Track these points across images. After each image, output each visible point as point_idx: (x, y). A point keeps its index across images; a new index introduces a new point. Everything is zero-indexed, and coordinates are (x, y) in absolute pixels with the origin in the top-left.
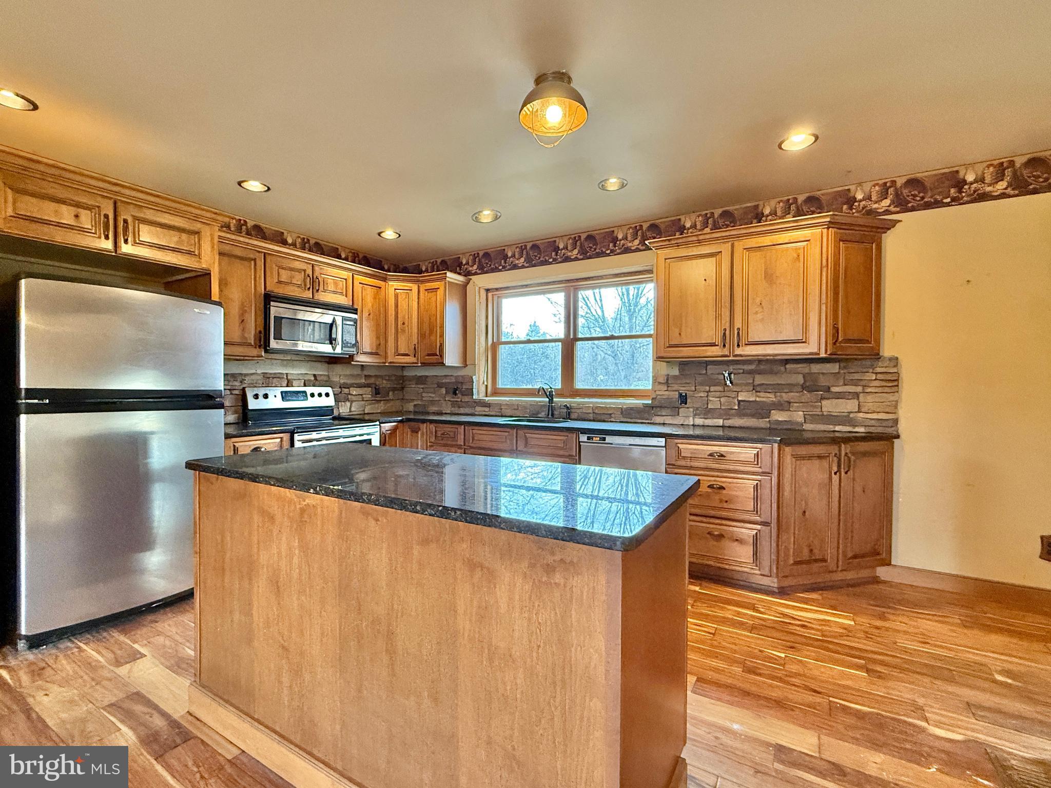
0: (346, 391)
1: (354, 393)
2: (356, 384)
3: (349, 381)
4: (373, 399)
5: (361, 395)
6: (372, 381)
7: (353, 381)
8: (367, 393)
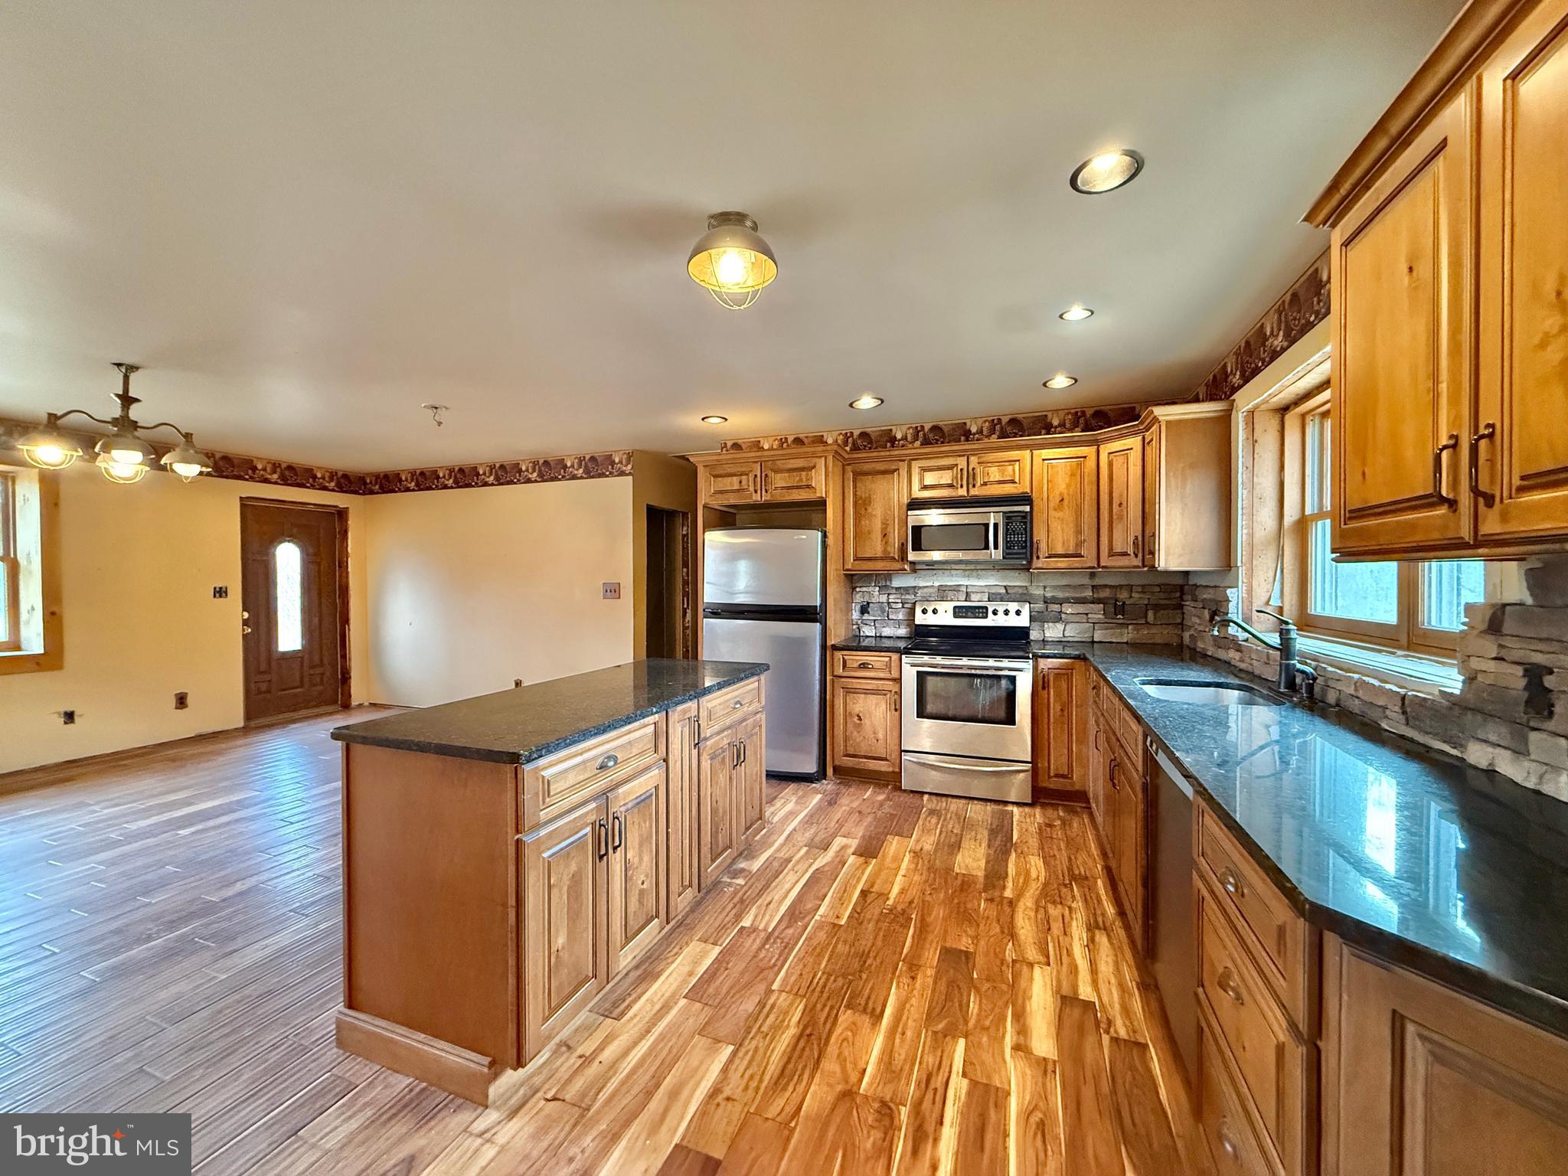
0: (1056, 607)
1: (1069, 611)
2: (1073, 598)
3: (1060, 595)
4: (1106, 620)
5: (1087, 614)
6: (1105, 593)
7: (1067, 595)
8: (1097, 612)
